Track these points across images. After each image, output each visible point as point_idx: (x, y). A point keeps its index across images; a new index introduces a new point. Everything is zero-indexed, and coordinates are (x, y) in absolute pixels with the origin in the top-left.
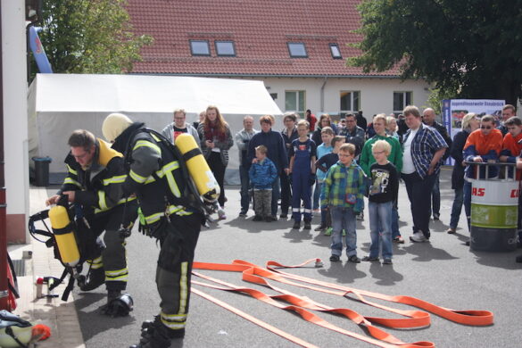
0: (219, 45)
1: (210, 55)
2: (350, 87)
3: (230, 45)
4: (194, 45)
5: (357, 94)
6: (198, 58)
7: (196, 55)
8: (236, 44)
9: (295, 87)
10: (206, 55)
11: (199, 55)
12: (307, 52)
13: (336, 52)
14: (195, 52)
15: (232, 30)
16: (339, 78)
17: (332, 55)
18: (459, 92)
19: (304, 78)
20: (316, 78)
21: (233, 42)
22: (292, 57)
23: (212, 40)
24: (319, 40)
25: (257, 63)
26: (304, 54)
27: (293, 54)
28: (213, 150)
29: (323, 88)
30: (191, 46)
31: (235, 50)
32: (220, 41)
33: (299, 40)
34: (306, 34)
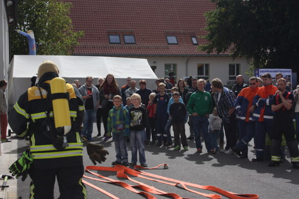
0: (126, 37)
1: (120, 43)
2: (203, 62)
3: (132, 37)
4: (111, 37)
5: (207, 66)
6: (113, 45)
7: (112, 43)
8: (136, 36)
9: (171, 62)
10: (118, 43)
11: (114, 43)
12: (177, 41)
13: (195, 41)
14: (111, 41)
15: (133, 28)
16: (197, 56)
17: (193, 42)
18: (266, 64)
19: (176, 56)
20: (183, 56)
21: (134, 36)
22: (169, 44)
23: (122, 35)
24: (185, 34)
25: (148, 48)
26: (176, 42)
27: (169, 42)
28: (110, 100)
29: (187, 62)
30: (109, 38)
31: (135, 40)
32: (126, 35)
33: (173, 34)
34: (177, 31)
